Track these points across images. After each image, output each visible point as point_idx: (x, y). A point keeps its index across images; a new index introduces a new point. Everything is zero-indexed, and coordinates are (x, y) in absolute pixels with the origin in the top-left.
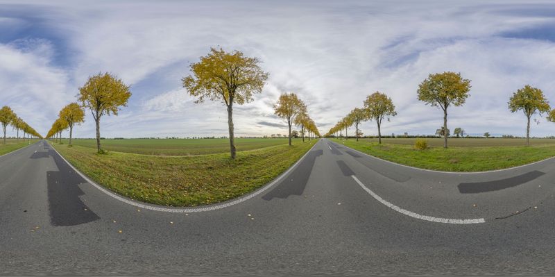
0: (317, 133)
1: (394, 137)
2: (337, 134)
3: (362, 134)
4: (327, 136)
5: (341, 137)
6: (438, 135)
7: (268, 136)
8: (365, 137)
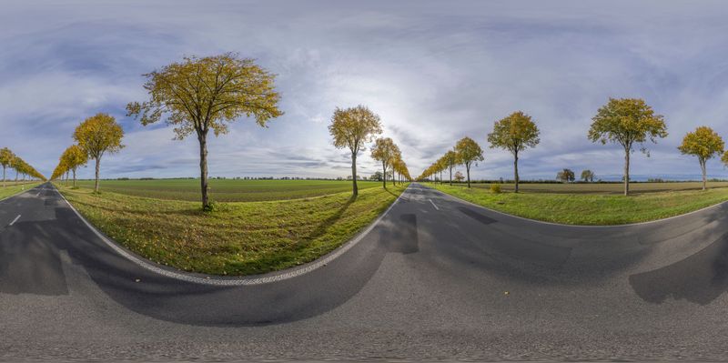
0: (407, 176)
1: (502, 182)
2: (432, 177)
4: (420, 180)
5: (437, 181)
6: (559, 180)
7: (343, 178)
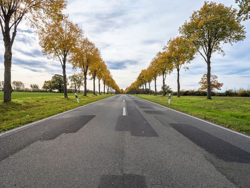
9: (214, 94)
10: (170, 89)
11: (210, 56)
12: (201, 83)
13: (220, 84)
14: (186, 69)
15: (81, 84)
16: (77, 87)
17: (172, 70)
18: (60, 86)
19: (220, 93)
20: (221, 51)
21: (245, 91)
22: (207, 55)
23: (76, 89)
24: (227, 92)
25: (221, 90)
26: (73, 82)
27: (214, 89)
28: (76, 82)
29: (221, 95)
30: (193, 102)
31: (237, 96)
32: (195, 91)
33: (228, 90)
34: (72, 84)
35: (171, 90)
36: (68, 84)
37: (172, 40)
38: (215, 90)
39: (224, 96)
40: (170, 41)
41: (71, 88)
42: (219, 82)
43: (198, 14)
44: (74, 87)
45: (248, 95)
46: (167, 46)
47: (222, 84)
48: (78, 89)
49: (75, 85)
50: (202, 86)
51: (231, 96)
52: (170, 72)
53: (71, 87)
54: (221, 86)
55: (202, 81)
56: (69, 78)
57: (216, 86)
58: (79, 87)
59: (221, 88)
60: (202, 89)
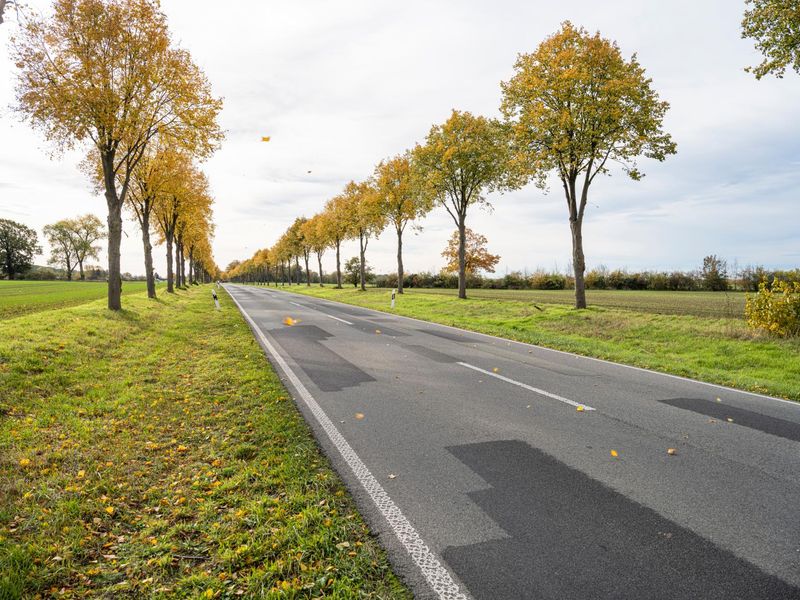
1: (717, 284)
3: (489, 262)
8: (512, 283)
9: (478, 284)
10: (369, 269)
11: (464, 215)
12: (448, 253)
13: (493, 258)
14: (418, 231)
15: (86, 253)
16: (73, 261)
17: (382, 229)
18: (9, 258)
19: (491, 281)
20: (485, 203)
21: (547, 277)
22: (460, 213)
23: (69, 266)
24: (508, 277)
25: (494, 272)
26: (58, 246)
27: (479, 269)
28: (68, 243)
29: (493, 285)
30: (434, 305)
31: (531, 289)
32: (433, 275)
33: (509, 273)
34: (56, 251)
35: (370, 272)
36: (40, 252)
37: (385, 163)
38: (482, 273)
39: (502, 288)
40: (381, 165)
41: (53, 266)
42: (490, 252)
43: (441, 131)
44: (63, 261)
45: (553, 285)
46: (376, 177)
47: (498, 257)
48: (78, 268)
49: (65, 256)
50: (451, 263)
51: (517, 289)
52: (378, 233)
53: (54, 260)
54: (496, 262)
55: (449, 250)
56: (45, 233)
57: (484, 262)
58: (81, 262)
59: (496, 267)
60: (450, 270)
